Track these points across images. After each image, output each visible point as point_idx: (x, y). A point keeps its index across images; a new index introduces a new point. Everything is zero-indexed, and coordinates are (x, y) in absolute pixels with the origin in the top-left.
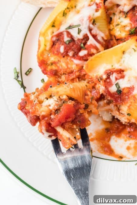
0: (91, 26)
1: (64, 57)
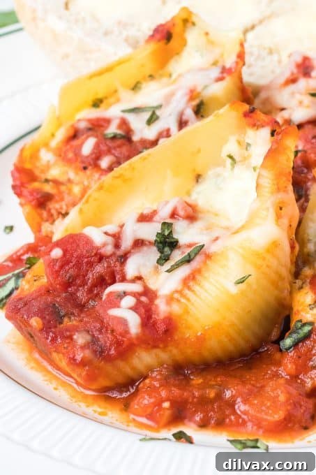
0: (189, 113)
1: (85, 168)
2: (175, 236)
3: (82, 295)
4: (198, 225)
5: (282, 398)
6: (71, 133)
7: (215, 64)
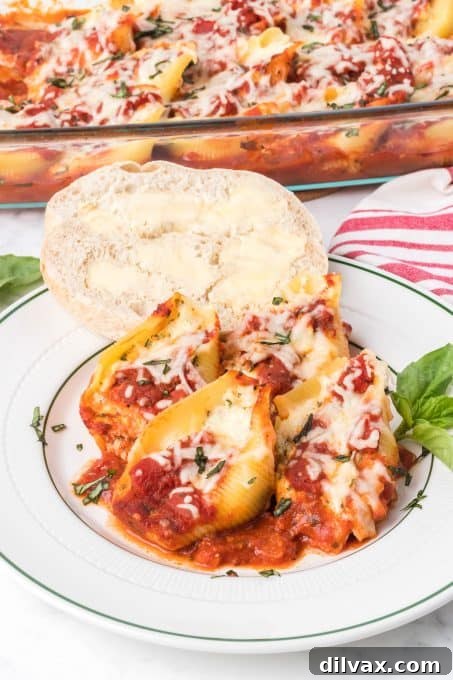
0: (190, 364)
1: (128, 406)
2: (205, 455)
3: (156, 495)
4: (217, 447)
5: (280, 544)
6: (114, 381)
7: (200, 328)
